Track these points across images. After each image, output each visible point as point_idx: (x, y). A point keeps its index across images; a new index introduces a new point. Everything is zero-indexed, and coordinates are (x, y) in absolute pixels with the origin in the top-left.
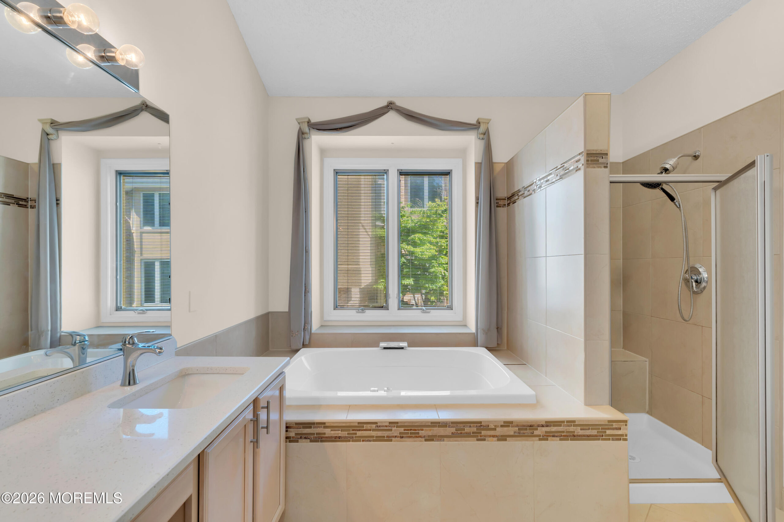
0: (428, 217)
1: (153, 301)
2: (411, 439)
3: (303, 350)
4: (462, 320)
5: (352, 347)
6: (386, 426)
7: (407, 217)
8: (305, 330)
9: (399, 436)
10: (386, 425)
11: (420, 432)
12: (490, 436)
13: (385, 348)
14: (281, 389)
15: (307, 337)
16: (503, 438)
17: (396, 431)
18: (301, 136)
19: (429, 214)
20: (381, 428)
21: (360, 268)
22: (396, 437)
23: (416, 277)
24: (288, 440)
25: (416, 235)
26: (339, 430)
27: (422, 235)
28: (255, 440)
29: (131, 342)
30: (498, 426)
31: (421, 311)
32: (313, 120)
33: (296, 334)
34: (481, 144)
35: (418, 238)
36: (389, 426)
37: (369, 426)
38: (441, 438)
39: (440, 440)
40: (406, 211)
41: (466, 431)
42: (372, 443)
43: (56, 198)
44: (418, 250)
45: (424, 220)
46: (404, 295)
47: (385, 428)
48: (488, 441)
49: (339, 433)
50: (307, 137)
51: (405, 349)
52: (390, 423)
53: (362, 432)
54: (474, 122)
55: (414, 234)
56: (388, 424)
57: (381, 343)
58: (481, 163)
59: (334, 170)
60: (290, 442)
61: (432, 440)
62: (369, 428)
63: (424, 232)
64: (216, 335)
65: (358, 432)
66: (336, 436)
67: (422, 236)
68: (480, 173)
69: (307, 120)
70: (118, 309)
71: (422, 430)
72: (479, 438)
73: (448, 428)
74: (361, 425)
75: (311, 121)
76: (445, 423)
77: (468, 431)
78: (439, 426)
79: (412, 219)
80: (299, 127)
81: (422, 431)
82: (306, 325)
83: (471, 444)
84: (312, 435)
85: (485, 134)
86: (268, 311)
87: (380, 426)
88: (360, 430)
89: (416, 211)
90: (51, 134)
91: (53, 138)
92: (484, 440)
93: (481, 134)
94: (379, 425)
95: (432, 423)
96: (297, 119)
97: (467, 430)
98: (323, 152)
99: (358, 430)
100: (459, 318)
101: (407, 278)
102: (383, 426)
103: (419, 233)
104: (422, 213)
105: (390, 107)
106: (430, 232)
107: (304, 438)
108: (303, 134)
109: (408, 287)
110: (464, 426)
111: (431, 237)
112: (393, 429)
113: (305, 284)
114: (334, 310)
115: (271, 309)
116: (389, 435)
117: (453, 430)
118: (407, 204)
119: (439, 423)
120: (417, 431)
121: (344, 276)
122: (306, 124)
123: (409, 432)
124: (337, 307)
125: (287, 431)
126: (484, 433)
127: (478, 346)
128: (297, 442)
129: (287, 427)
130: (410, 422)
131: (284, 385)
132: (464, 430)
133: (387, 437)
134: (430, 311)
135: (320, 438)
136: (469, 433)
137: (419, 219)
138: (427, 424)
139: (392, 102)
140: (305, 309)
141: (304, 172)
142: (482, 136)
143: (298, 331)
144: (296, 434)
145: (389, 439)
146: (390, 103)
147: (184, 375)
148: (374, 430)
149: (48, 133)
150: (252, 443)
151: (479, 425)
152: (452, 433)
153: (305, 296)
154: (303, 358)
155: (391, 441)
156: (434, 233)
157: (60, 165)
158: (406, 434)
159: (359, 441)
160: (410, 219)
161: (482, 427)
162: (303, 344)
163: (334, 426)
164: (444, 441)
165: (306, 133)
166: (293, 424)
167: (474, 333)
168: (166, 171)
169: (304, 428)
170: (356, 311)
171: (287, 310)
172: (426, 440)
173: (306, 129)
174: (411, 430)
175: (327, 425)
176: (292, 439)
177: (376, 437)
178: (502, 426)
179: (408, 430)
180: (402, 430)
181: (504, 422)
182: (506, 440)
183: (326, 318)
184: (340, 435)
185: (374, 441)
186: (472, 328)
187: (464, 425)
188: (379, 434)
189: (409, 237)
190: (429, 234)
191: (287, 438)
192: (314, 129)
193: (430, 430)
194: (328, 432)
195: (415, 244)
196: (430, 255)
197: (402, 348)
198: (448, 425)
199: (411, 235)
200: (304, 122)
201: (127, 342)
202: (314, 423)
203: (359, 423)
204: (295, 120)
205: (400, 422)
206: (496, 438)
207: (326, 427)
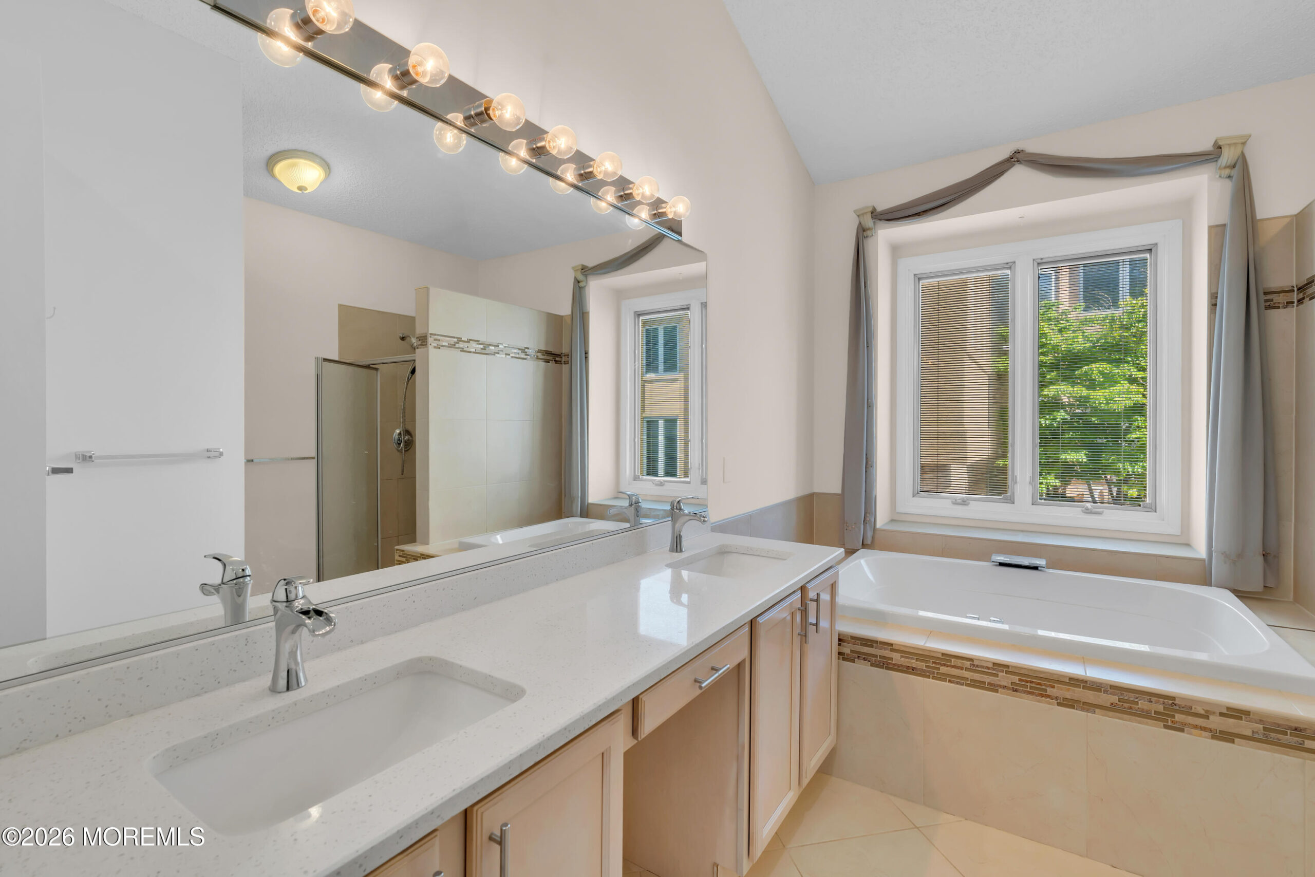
0: (1126, 328)
1: (655, 474)
2: (1031, 696)
3: (861, 552)
4: (1179, 534)
5: (942, 555)
6: (988, 668)
7: (1074, 332)
8: (866, 523)
9: (1010, 687)
10: (988, 666)
11: (1049, 689)
12: (1196, 727)
13: (1002, 564)
14: (833, 588)
15: (869, 534)
16: (1226, 737)
17: (1003, 679)
18: (862, 235)
19: (1125, 323)
20: (980, 669)
21: (965, 431)
22: (1004, 687)
23: (1095, 450)
24: (841, 657)
25: (1094, 366)
26: (912, 659)
27: (1108, 365)
28: (803, 633)
29: (678, 508)
30: (1214, 713)
31: (1082, 511)
32: (880, 209)
33: (852, 528)
34: (1224, 189)
35: (1100, 372)
36: (994, 669)
37: (960, 662)
38: (1088, 707)
39: (1088, 711)
40: (1072, 321)
41: (1140, 706)
42: (964, 687)
43: (585, 351)
44: (1099, 395)
45: (1116, 335)
46: (1066, 483)
47: (987, 670)
48: (1190, 734)
49: (914, 663)
50: (871, 235)
51: (1041, 570)
52: (994, 664)
53: (949, 669)
54: (1206, 145)
55: (1088, 364)
56: (991, 665)
57: (994, 554)
58: (1224, 225)
59: (914, 275)
60: (844, 659)
61: (1073, 707)
62: (960, 665)
63: (1116, 359)
64: (750, 515)
65: (941, 668)
66: (909, 667)
67: (1109, 367)
68: (1222, 246)
69: (871, 209)
70: (636, 478)
71: (1051, 687)
72: (1170, 723)
73: (1102, 693)
74: (947, 658)
75: (876, 210)
76: (1098, 685)
77: (1145, 708)
78: (1084, 688)
79: (1086, 334)
80: (857, 223)
81: (1052, 689)
82: (868, 515)
83: (1154, 731)
84: (873, 657)
85: (1234, 166)
86: (813, 492)
87: (977, 666)
88: (944, 665)
89: (1095, 319)
90: (582, 281)
91: (583, 286)
92: (1182, 730)
93: (1225, 167)
94: (976, 663)
95: (1070, 679)
96: (855, 211)
97: (1143, 704)
98: (896, 251)
99: (942, 665)
100: (1172, 528)
101: (1072, 449)
102: (982, 667)
103: (1103, 361)
104: (1108, 321)
105: (1016, 158)
106: (1130, 359)
107: (862, 659)
108: (864, 230)
109: (1074, 468)
110: (1137, 698)
111: (1132, 368)
112: (1000, 674)
113: (866, 455)
114: (913, 497)
115: (817, 489)
116: (993, 682)
117: (1114, 699)
118: (1074, 305)
119: (1086, 682)
120: (1043, 687)
121: (931, 443)
122: (869, 215)
123: (1029, 685)
124: (918, 493)
125: (839, 645)
126: (1179, 717)
127: (1210, 585)
128: (854, 661)
129: (840, 640)
130: (1031, 670)
131: (837, 582)
132: (1137, 703)
133: (990, 684)
134: (1103, 512)
135: (885, 664)
136: (1148, 712)
137: (1104, 333)
138: (1062, 679)
139: (1018, 150)
140: (865, 491)
141: (865, 287)
142: (1227, 172)
143: (855, 523)
144: (852, 651)
145: (993, 688)
146: (1015, 152)
147: (723, 552)
148: (967, 669)
149: (579, 279)
150: (800, 636)
151: (1170, 702)
152: (1112, 704)
153: (866, 471)
154: (863, 562)
155: (997, 691)
156: (1141, 359)
157: (588, 313)
158: (1023, 687)
159: (944, 680)
160: (1081, 334)
161: (1175, 707)
162: (863, 544)
163: (906, 652)
164: (1094, 714)
165: (869, 229)
166: (848, 638)
167: (1204, 560)
168: (686, 307)
169: (862, 645)
170: (952, 502)
171: (839, 491)
172: (1059, 704)
173: (868, 222)
174: (1031, 682)
175: (894, 647)
176: (846, 657)
177: (971, 680)
178: (1221, 714)
179: (1027, 681)
180: (1016, 679)
181: (1228, 709)
182: (1233, 742)
183: (900, 509)
184: (914, 666)
185: (967, 685)
186: (1200, 550)
187: (1137, 695)
188: (977, 676)
189: (1078, 370)
190: (1128, 362)
191: (840, 653)
192: (880, 220)
193: (1068, 690)
194: (897, 658)
195: (1092, 385)
196: (1129, 403)
197: (1035, 568)
198: (1103, 689)
199: (1082, 367)
200: (866, 213)
201: (675, 507)
202: (876, 642)
203: (943, 654)
204: (853, 212)
205: (1013, 667)
206: (1210, 734)
207: (892, 650)
